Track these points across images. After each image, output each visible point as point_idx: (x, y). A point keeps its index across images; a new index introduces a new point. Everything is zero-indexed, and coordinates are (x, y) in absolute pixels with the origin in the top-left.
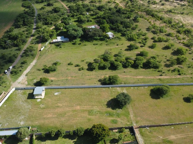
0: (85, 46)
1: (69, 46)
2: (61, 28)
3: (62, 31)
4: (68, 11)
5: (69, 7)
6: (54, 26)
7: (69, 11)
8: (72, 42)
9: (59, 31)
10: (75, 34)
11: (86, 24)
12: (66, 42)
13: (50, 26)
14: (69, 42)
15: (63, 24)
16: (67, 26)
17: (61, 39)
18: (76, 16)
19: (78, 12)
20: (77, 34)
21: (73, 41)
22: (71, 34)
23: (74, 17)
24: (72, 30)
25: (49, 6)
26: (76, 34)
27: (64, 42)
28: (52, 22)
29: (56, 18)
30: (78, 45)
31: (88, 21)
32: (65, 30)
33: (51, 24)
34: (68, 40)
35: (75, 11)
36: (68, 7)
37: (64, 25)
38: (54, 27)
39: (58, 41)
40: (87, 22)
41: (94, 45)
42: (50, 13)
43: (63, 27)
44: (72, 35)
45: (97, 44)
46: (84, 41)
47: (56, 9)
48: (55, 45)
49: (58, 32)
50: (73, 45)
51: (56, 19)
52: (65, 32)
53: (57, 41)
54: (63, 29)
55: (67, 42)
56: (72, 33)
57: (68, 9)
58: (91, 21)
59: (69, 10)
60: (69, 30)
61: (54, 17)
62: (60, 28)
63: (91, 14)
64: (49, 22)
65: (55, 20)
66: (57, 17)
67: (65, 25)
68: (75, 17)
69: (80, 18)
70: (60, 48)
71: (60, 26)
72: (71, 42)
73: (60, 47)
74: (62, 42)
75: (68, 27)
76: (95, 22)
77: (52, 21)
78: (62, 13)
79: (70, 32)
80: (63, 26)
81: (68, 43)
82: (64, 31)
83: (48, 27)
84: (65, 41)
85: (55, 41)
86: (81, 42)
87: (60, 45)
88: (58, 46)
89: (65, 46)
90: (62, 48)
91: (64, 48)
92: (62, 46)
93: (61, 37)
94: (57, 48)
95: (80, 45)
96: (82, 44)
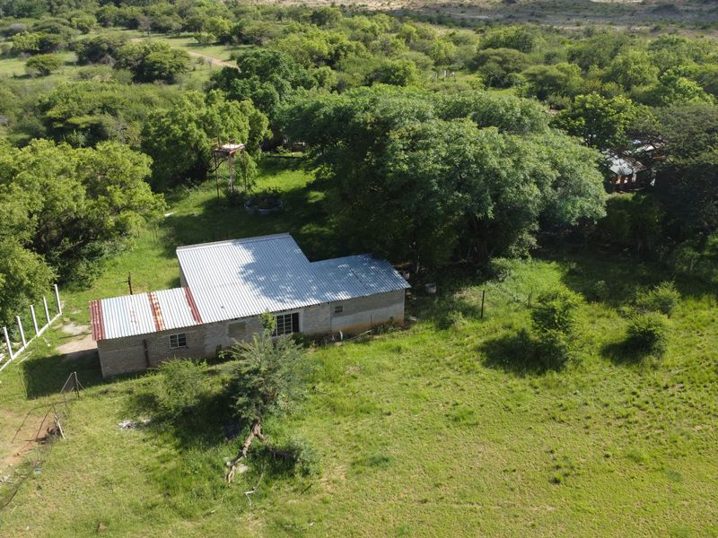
1: (460, 419)
2: (229, 146)
9: (200, 195)
12: (350, 337)
14: (406, 325)
15: (248, 104)
27: (322, 340)
29: (152, 95)
30: (610, 379)
33: (96, 136)
34: (388, 299)
39: (206, 320)
47: (152, 56)
50: (518, 383)
51: (148, 102)
55: (378, 329)
62: (207, 144)
67: (264, 117)
72: (443, 325)
73: (277, 463)
74: (291, 326)
77: (108, 109)
80: (245, 126)
84: (338, 308)
85: (155, 314)
86: (613, 313)
87: (248, 404)
88: (209, 447)
89: (367, 421)
90: (321, 484)
91: (359, 468)
92: (294, 423)
93: (247, 248)
94: (187, 490)
95: (655, 367)
96: (680, 360)
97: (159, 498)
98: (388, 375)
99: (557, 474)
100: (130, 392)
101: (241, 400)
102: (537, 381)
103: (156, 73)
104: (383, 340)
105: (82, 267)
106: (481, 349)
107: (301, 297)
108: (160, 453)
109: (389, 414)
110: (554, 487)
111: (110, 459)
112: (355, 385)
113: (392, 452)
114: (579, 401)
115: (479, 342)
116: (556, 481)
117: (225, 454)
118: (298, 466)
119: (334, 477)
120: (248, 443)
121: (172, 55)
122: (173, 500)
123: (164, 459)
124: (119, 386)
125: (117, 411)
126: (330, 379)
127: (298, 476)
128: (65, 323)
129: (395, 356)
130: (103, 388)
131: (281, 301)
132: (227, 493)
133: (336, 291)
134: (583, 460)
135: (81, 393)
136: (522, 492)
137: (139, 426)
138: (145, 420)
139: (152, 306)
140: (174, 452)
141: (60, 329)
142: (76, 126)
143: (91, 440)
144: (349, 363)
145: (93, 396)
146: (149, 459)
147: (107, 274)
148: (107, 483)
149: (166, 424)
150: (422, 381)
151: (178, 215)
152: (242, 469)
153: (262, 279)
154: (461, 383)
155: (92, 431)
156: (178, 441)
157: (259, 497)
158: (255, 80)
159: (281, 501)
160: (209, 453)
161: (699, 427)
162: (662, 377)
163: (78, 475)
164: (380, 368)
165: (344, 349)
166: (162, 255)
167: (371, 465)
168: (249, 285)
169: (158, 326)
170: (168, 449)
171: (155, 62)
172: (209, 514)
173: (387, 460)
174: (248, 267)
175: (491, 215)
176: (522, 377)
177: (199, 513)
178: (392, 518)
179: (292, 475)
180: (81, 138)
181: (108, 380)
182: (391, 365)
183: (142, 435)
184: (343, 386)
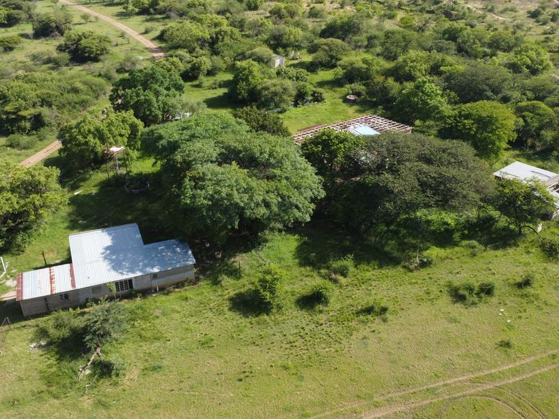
0: (376, 323)
1: (206, 343)
2: (114, 149)
3: (123, 171)
4: (155, 55)
5: (161, 38)
6: (58, 138)
7: (162, 54)
8: (231, 287)
9: (99, 176)
10: (257, 205)
11: (287, 113)
12: (163, 290)
13: (24, 139)
14: (196, 282)
15: (129, 115)
16: (168, 131)
17: (114, 255)
18: (210, 73)
19: (215, 52)
20: (274, 200)
21: (235, 273)
22: (216, 204)
23: (195, 78)
24: (224, 159)
25: (43, 39)
26: (267, 205)
27: (145, 293)
28: (45, 111)
29: (78, 85)
30: (294, 319)
31: (300, 98)
32: (146, 166)
33: (38, 122)
34: (186, 269)
35: (198, 49)
36: (153, 39)
37: (134, 128)
38: (53, 147)
39: (78, 287)
40: (296, 105)
41: (458, 296)
42: (45, 67)
43: (130, 144)
44: (225, 211)
45: (487, 290)
46: (348, 262)
48: (43, 333)
49: (91, 185)
50: (244, 321)
51: (75, 91)
52: (142, 178)
53: (68, 288)
54: (125, 161)
55: (179, 285)
56: (224, 191)
57: (153, 45)
58: (317, 98)
59: (161, 49)
60: (188, 165)
61: (63, 84)
62: (100, 148)
63: (296, 62)
64: (23, 113)
65: (72, 97)
66: (85, 83)
67: (140, 124)
68: (207, 81)
69: (246, 79)
70: (105, 386)
71: (103, 139)
72: (216, 282)
73: (104, 370)
74: (127, 290)
75: (176, 137)
76: (346, 101)
77: (45, 102)
78: (118, 66)
79: (198, 181)
80: (127, 132)
81: (189, 292)
82: (140, 175)
83: (11, 146)
84: (155, 276)
85: (51, 283)
86: (315, 274)
87: (92, 339)
88: (72, 360)
89: (157, 344)
90: (125, 381)
91: (146, 372)
92: (119, 346)
93: (110, 234)
94: (58, 383)
95: (321, 312)
96: (338, 306)
97: (45, 388)
98: (176, 316)
99: (242, 376)
100: (37, 326)
101: (87, 338)
102: (254, 320)
103: (87, 55)
104: (180, 292)
105: (19, 239)
106: (231, 299)
107: (133, 271)
108: (48, 363)
109: (169, 340)
110: (238, 383)
111: (23, 366)
112: (157, 322)
113: (165, 363)
114: (272, 333)
115: (232, 294)
116: (240, 380)
117: (80, 364)
118: (113, 372)
119: (132, 377)
120: (93, 357)
121: (98, 41)
122: (51, 389)
123: (50, 366)
124: (32, 322)
125: (30, 337)
126: (145, 319)
127: (114, 377)
128: (7, 279)
129: (183, 303)
130: (23, 323)
131: (122, 273)
132: (77, 386)
133: (153, 267)
134: (259, 368)
135: (12, 326)
136: (222, 385)
137: (40, 347)
138: (43, 343)
139: (51, 277)
140: (55, 363)
141: (4, 283)
142: (24, 118)
143: (15, 355)
144: (157, 307)
145: (18, 328)
146: (42, 367)
147: (34, 242)
148: (20, 379)
149: (52, 347)
150: (194, 319)
151: (83, 194)
152: (88, 372)
153: (114, 257)
154: (214, 321)
155: (15, 349)
156: (58, 356)
157: (92, 388)
158: (140, 89)
159: (103, 389)
160: (72, 364)
161: (327, 349)
162: (322, 318)
163: (7, 375)
164: (174, 311)
165: (156, 299)
166: (68, 228)
167: (152, 371)
168: (107, 262)
169: (52, 291)
170: (53, 361)
171: (85, 47)
172: (67, 397)
173: (160, 368)
174: (107, 248)
175: (236, 227)
176: (248, 317)
177: (62, 396)
178: (154, 399)
179: (110, 376)
180: (28, 125)
181: (27, 319)
182: (179, 309)
183: (41, 352)
184: (150, 322)
